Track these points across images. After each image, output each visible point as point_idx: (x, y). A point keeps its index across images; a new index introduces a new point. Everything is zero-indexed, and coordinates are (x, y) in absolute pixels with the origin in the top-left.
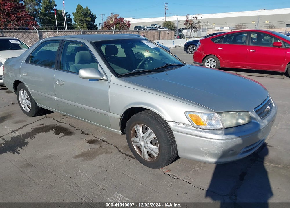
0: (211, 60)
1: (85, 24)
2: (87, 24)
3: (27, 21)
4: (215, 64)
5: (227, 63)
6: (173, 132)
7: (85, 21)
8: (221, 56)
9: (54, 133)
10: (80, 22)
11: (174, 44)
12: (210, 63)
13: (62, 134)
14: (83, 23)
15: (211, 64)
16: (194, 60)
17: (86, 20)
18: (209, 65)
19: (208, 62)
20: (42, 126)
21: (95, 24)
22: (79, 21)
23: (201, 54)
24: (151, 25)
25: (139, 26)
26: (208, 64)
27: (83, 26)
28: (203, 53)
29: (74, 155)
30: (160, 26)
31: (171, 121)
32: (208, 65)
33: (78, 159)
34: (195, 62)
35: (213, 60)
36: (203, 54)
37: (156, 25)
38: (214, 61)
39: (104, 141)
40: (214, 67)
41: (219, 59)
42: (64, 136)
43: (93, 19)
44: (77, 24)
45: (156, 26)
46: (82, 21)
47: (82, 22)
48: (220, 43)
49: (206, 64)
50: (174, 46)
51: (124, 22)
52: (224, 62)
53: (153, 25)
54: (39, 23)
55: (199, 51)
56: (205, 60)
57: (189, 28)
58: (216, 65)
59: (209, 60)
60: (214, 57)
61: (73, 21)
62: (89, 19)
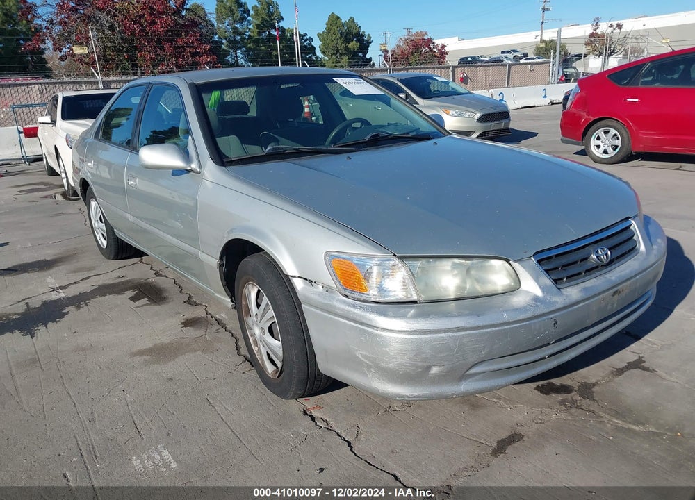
0: (606, 132)
1: (346, 58)
2: (348, 59)
3: (197, 55)
4: (619, 142)
5: (649, 140)
6: (303, 305)
7: (345, 50)
8: (634, 121)
9: (131, 297)
10: (334, 54)
11: (545, 97)
12: (603, 142)
13: (145, 301)
14: (341, 55)
15: (607, 142)
16: (563, 133)
17: (347, 48)
18: (602, 145)
19: (598, 138)
20: (123, 279)
21: (368, 56)
22: (332, 51)
23: (580, 117)
24: (503, 53)
25: (471, 57)
26: (599, 143)
27: (339, 62)
28: (585, 114)
29: (134, 350)
30: (526, 55)
31: (299, 277)
32: (598, 147)
33: (138, 358)
34: (565, 138)
35: (613, 132)
36: (586, 117)
37: (514, 51)
38: (615, 135)
39: (219, 322)
40: (614, 150)
41: (629, 127)
42: (147, 305)
43: (364, 44)
44: (327, 58)
45: (515, 54)
46: (338, 50)
47: (338, 54)
48: (631, 85)
49: (593, 142)
50: (546, 101)
51: (432, 47)
52: (641, 135)
53: (508, 52)
54: (245, 61)
55: (574, 110)
56: (588, 134)
57: (598, 53)
58: (620, 145)
59: (600, 132)
60: (614, 123)
61: (318, 53)
62: (354, 45)
